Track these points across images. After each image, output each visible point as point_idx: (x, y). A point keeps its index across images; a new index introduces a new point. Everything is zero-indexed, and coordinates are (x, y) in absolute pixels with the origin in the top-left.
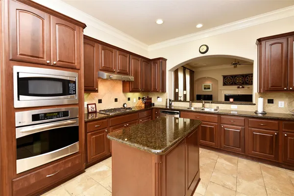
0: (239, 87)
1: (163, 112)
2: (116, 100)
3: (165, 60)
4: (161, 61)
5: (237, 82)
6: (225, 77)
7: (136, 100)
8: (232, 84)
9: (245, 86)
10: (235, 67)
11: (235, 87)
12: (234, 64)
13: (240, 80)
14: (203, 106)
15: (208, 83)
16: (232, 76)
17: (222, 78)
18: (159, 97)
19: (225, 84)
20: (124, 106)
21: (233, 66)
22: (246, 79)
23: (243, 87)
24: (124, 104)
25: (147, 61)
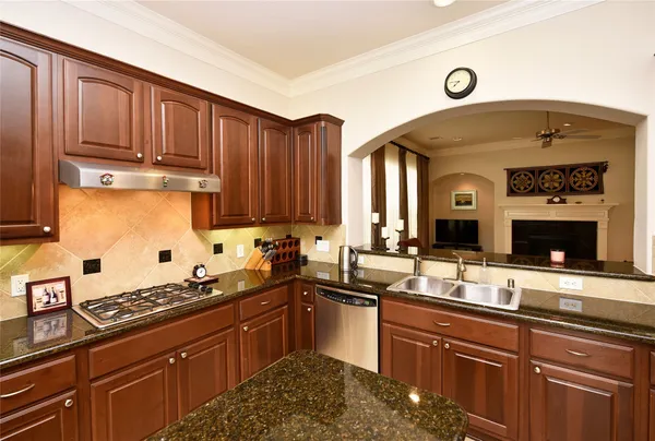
0: (550, 202)
1: (327, 293)
2: (165, 256)
3: (339, 123)
4: (322, 127)
5: (547, 185)
6: (511, 173)
7: (247, 250)
8: (532, 193)
9: (568, 198)
10: (546, 145)
11: (541, 200)
12: (545, 136)
13: (555, 181)
14: (460, 275)
15: (467, 189)
16: (532, 171)
17: (504, 176)
18: (320, 238)
19: (512, 192)
20: (195, 274)
21: (540, 142)
22: (572, 179)
23: (563, 201)
24: (196, 268)
25: (279, 124)
